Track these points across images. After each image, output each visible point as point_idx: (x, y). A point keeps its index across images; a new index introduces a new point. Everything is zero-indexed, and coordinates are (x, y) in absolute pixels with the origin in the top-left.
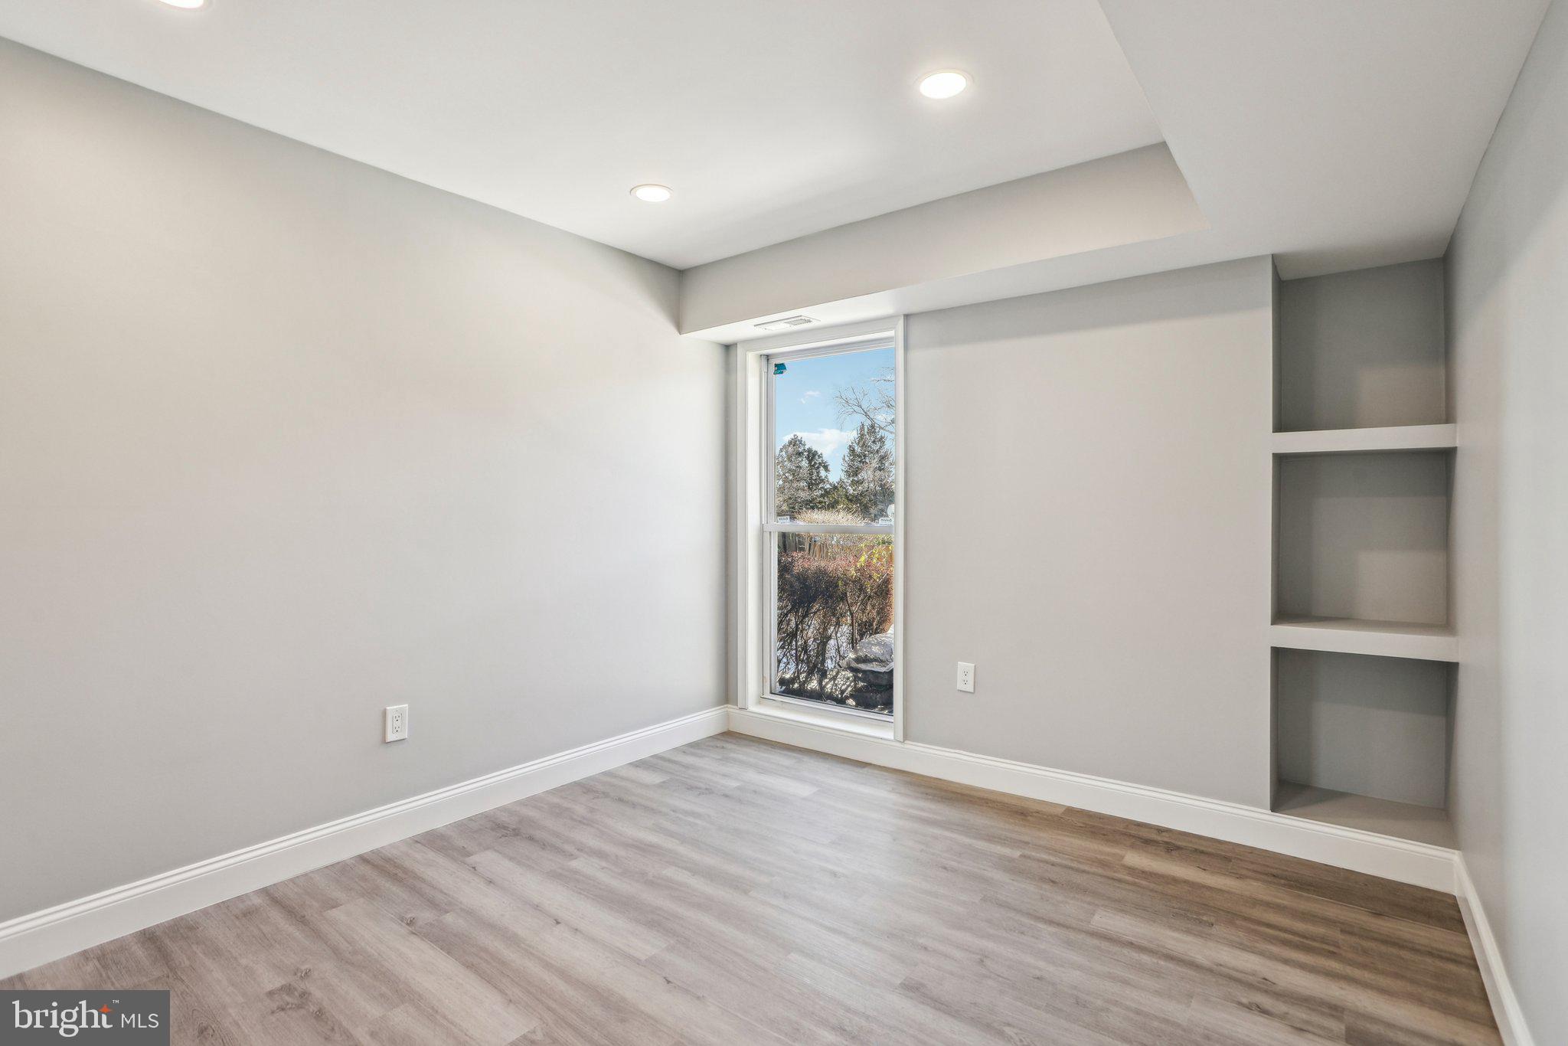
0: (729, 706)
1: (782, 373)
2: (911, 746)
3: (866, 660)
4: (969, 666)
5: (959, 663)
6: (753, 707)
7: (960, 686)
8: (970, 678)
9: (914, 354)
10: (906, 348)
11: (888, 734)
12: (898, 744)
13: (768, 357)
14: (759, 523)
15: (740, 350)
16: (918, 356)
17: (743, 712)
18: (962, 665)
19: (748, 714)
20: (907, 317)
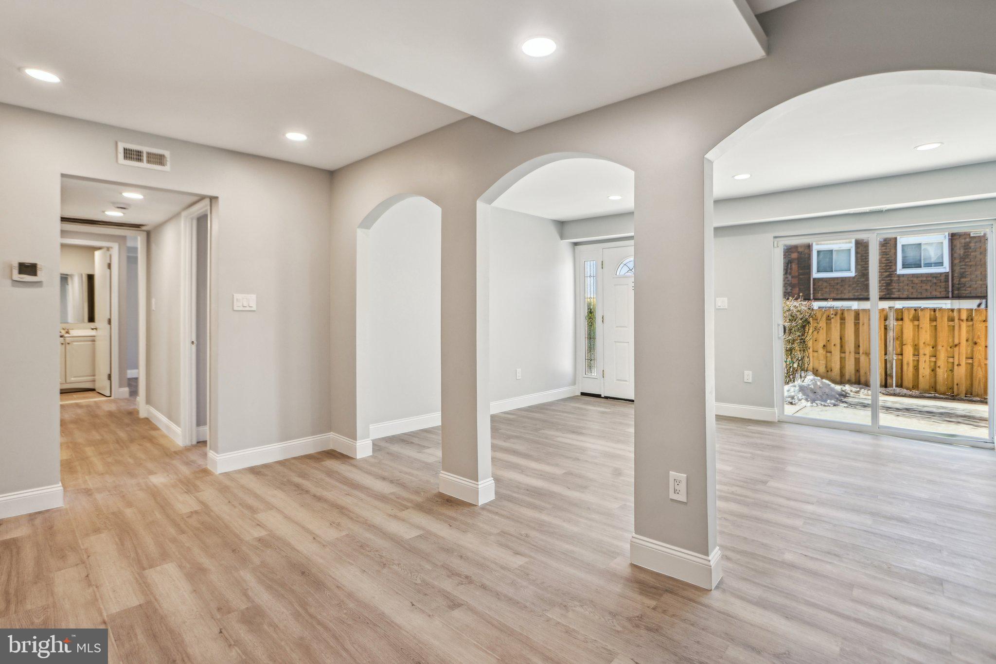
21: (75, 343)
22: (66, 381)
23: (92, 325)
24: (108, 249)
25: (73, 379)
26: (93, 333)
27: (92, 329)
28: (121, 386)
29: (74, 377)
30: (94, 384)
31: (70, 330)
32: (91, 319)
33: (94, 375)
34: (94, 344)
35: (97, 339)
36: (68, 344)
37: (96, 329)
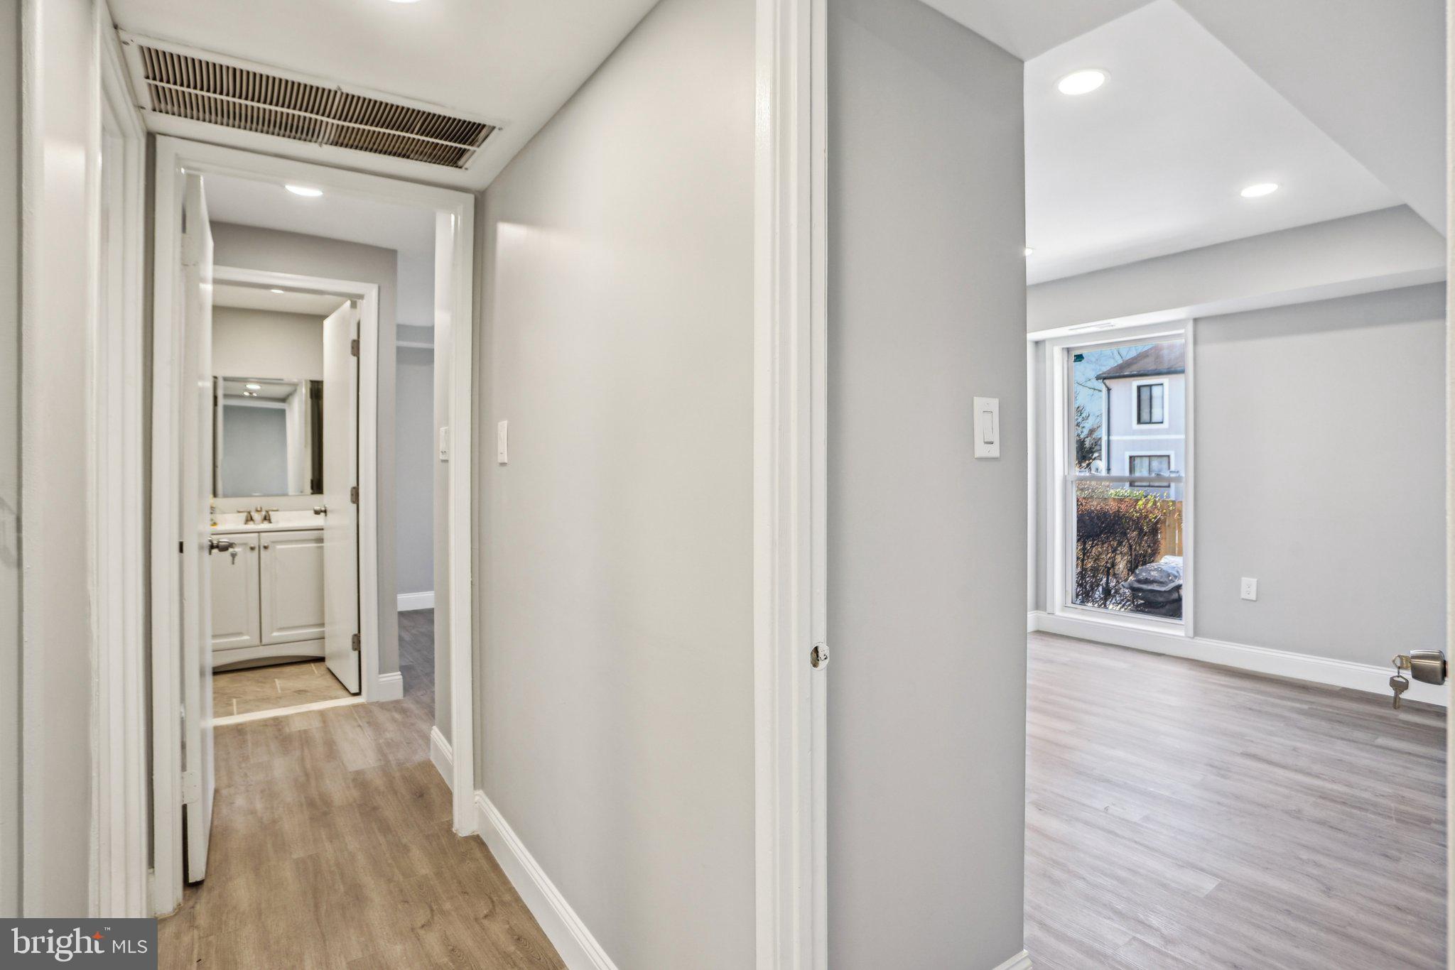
0: (1039, 611)
1: (1081, 361)
2: (1200, 641)
3: (1146, 581)
4: (1254, 581)
5: (1243, 578)
6: (1058, 613)
7: (1244, 595)
8: (1254, 589)
9: (1203, 349)
10: (1195, 342)
11: (1181, 633)
12: (1191, 640)
13: (1068, 350)
14: (1062, 474)
15: (1048, 345)
16: (1205, 349)
17: (1050, 616)
18: (1245, 580)
19: (1055, 617)
20: (1196, 320)
21: (279, 547)
22: (261, 641)
23: (318, 501)
24: (355, 300)
25: (275, 634)
26: (319, 521)
27: (317, 512)
28: (383, 670)
29: (281, 629)
30: (323, 647)
31: (270, 513)
32: (317, 487)
33: (322, 625)
34: (322, 547)
35: (326, 534)
36: (266, 548)
37: (325, 512)
